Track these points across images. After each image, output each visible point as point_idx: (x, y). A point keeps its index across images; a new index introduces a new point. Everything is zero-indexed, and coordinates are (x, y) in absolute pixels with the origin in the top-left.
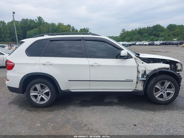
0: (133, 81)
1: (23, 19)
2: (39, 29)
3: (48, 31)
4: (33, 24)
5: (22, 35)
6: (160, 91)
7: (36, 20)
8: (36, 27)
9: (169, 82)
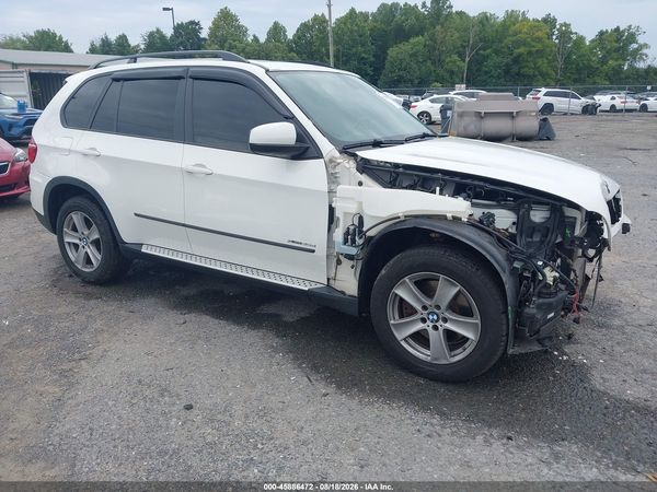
0: (313, 251)
1: (383, 5)
2: (431, 39)
3: (462, 46)
4: (412, 21)
5: (372, 59)
6: (418, 316)
7: (424, 5)
8: (420, 32)
9: (453, 284)
